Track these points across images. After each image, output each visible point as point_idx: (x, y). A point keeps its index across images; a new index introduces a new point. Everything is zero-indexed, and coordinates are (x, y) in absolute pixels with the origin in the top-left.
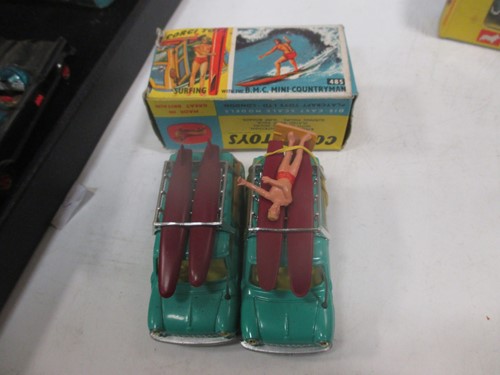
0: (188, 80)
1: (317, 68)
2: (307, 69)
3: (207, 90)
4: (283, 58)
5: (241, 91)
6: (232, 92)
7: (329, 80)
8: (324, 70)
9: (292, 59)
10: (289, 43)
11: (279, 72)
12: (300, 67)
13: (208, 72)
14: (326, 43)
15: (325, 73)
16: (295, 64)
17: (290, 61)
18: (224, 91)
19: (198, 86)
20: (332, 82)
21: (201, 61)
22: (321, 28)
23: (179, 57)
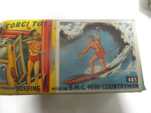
0: (25, 79)
1: (119, 67)
2: (112, 68)
3: (41, 88)
4: (95, 57)
5: (66, 89)
6: (60, 89)
7: (127, 78)
8: (125, 69)
9: (102, 58)
10: (99, 41)
11: (93, 71)
12: (108, 65)
13: (40, 71)
14: (125, 41)
15: (125, 71)
16: (104, 63)
17: (101, 60)
18: (53, 89)
19: (33, 84)
20: (129, 80)
21: (34, 60)
22: (120, 24)
23: (17, 55)
